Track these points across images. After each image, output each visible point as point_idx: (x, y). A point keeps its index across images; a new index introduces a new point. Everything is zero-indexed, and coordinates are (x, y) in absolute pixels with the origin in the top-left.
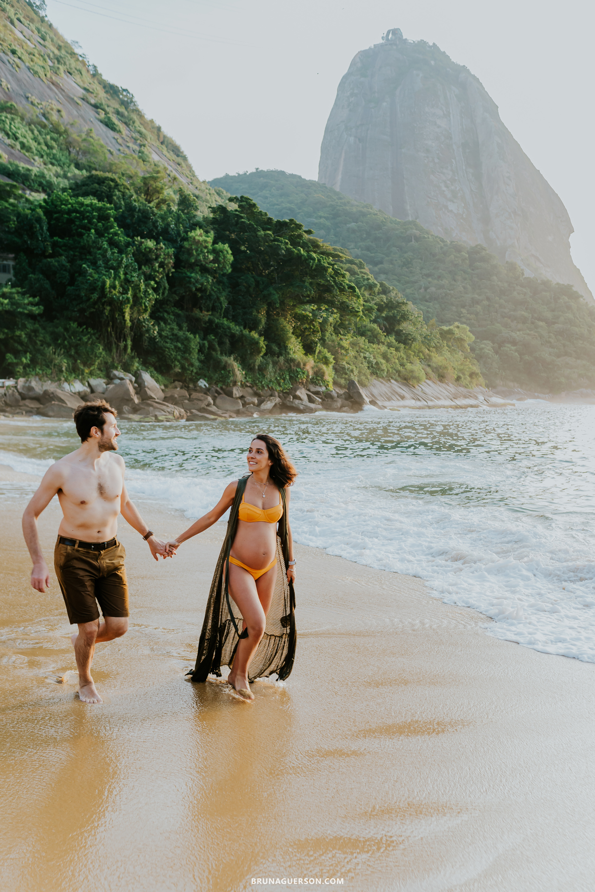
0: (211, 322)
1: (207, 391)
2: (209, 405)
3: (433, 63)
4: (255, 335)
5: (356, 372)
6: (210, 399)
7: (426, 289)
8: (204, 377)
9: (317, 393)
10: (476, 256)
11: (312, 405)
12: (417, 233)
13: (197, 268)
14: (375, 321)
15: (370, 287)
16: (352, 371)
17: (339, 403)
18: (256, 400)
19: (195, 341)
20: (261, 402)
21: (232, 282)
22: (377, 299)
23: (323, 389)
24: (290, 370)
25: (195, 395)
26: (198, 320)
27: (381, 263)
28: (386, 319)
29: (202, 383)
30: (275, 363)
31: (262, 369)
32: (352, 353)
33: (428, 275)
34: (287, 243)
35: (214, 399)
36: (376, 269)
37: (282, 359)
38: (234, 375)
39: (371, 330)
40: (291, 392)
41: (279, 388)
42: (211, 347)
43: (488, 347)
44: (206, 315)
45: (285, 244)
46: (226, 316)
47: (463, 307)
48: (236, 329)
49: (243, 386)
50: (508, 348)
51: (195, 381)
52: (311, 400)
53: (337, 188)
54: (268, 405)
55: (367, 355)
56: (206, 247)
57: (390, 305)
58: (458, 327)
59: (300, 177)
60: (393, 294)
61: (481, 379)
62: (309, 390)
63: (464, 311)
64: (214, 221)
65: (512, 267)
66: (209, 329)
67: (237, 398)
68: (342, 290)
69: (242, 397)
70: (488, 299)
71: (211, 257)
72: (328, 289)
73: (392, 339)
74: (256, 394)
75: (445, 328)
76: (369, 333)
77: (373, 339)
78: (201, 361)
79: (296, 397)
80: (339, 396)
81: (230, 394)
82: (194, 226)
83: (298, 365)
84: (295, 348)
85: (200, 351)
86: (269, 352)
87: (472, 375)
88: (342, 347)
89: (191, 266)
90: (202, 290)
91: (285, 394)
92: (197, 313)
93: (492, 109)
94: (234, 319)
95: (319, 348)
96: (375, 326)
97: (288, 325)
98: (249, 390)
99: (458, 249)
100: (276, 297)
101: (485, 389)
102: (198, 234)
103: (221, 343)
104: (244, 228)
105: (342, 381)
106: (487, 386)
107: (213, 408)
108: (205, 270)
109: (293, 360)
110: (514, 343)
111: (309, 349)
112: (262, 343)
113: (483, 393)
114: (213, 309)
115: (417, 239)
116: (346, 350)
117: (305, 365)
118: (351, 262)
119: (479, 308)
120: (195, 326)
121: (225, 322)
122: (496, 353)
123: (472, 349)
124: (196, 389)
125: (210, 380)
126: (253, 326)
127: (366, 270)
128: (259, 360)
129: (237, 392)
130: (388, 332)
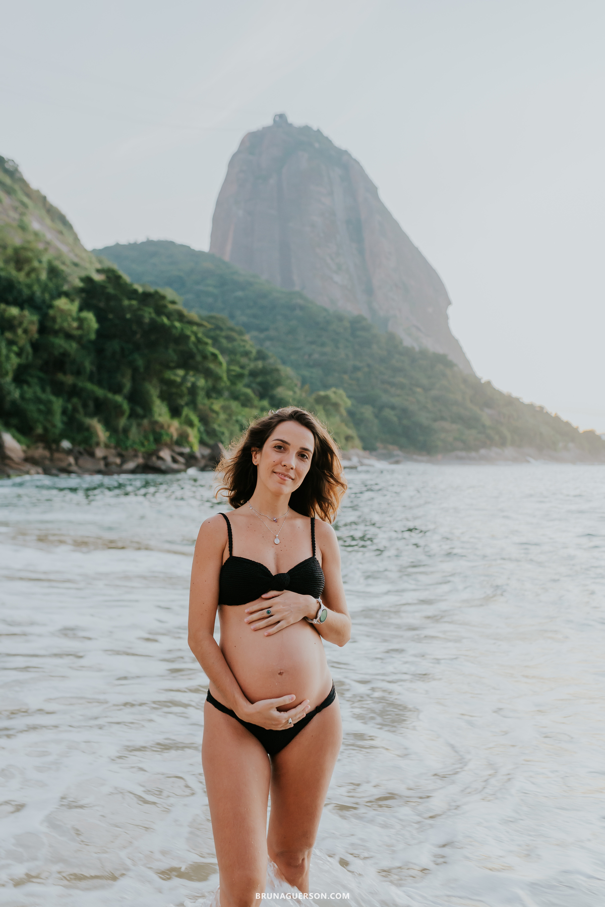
0: (74, 386)
1: (69, 452)
2: (70, 465)
3: (317, 145)
4: (119, 398)
5: (227, 434)
6: (71, 460)
7: (310, 355)
8: (68, 438)
9: (181, 454)
10: (357, 326)
11: (175, 466)
12: (300, 302)
13: (61, 335)
14: (248, 386)
15: (246, 354)
16: (223, 433)
17: (203, 463)
18: (118, 461)
19: (58, 404)
20: (124, 461)
21: (98, 347)
22: (252, 365)
23: (186, 450)
24: (154, 432)
25: (57, 455)
26: (62, 384)
27: (267, 329)
28: (260, 384)
29: (66, 444)
30: (139, 425)
31: (126, 431)
32: (223, 416)
33: (312, 343)
34: (150, 313)
35: (76, 459)
36: (262, 336)
37: (145, 422)
38: (97, 436)
39: (246, 395)
40: (155, 453)
41: (143, 449)
42: (75, 410)
43: (367, 412)
44: (69, 380)
45: (148, 314)
46: (91, 379)
47: (345, 372)
48: (100, 392)
49: (107, 446)
50: (388, 413)
51: (57, 442)
52: (175, 460)
53: (227, 258)
54: (131, 465)
55: (240, 418)
56: (71, 315)
57: (264, 372)
58: (335, 393)
59: (189, 247)
60: (271, 361)
61: (357, 442)
62: (173, 451)
63: (346, 377)
64: (82, 290)
65: (392, 337)
66: (74, 392)
67: (99, 459)
68: (205, 357)
69: (105, 458)
70: (369, 366)
71: (75, 324)
72: (191, 356)
73: (265, 403)
74: (120, 455)
75: (322, 393)
76: (242, 398)
77: (246, 402)
78: (63, 422)
79: (160, 458)
80: (203, 456)
81: (92, 455)
82: (60, 294)
83: (162, 427)
84: (161, 412)
85: (64, 412)
86: (133, 415)
87: (348, 438)
88: (213, 411)
89: (56, 333)
90: (65, 354)
91: (149, 455)
92: (60, 377)
93: (373, 190)
94: (100, 384)
95: (186, 411)
96: (248, 391)
97: (153, 391)
98: (113, 451)
99: (340, 319)
100: (140, 363)
101: (361, 452)
102: (62, 303)
103: (85, 406)
104: (109, 297)
105: (211, 442)
106: (365, 448)
107: (74, 468)
108: (69, 336)
109: (156, 422)
110: (393, 408)
111: (175, 412)
112: (126, 406)
113: (358, 455)
114: (78, 373)
115: (302, 308)
116: (217, 413)
117: (169, 426)
118: (232, 329)
119: (359, 375)
120: (58, 389)
121: (89, 386)
122: (377, 416)
123: (351, 414)
124: (59, 449)
125: (73, 441)
126: (117, 390)
127: (247, 337)
128: (123, 422)
129: (100, 453)
130: (262, 396)
